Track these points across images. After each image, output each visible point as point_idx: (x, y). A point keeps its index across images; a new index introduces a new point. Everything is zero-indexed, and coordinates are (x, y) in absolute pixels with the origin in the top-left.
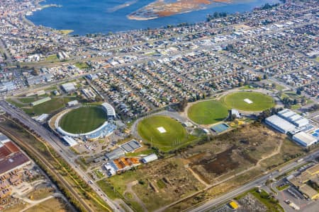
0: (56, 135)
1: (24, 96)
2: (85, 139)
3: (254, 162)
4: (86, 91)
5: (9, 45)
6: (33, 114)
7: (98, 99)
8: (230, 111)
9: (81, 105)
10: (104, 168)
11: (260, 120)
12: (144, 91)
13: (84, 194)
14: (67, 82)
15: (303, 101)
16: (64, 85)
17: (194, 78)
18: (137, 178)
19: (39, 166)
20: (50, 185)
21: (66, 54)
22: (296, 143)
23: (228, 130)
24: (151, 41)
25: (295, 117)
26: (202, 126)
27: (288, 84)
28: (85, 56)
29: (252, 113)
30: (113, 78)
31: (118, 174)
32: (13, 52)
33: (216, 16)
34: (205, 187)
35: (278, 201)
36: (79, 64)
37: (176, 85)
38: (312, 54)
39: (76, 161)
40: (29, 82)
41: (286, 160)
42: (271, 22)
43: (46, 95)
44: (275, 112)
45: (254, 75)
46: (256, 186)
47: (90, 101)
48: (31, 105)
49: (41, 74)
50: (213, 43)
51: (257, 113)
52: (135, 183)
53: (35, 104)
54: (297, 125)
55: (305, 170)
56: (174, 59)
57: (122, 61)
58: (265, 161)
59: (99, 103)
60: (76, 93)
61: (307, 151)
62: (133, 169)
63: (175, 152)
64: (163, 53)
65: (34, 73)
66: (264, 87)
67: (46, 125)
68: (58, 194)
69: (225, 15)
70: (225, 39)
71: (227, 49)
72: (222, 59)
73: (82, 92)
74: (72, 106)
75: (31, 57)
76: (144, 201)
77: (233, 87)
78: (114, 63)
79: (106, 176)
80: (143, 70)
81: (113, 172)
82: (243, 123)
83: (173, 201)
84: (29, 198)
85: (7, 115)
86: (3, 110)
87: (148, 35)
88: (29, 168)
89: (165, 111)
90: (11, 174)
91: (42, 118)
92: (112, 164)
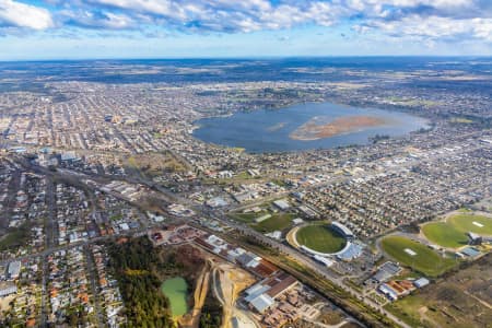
0: (305, 254)
1: (241, 212)
2: (338, 259)
4: (301, 208)
5: (192, 161)
6: (264, 232)
7: (322, 218)
8: (469, 236)
9: (306, 224)
10: (381, 292)
12: (362, 210)
13: (380, 320)
14: (276, 199)
16: (277, 202)
17: (402, 199)
18: (424, 304)
19: (308, 286)
20: (334, 309)
21: (257, 172)
23: (481, 254)
24: (333, 161)
26: (451, 250)
28: (277, 174)
30: (321, 197)
31: (400, 298)
32: (201, 168)
33: (378, 138)
36: (276, 182)
37: (391, 206)
39: (343, 282)
40: (238, 198)
42: (439, 146)
43: (263, 212)
45: (463, 198)
47: (315, 219)
48: (254, 222)
49: (243, 191)
50: (395, 164)
52: (425, 309)
53: (258, 220)
56: (369, 178)
57: (317, 180)
59: (326, 222)
60: (294, 211)
62: (411, 294)
63: (443, 276)
64: (353, 172)
65: (236, 189)
66: (483, 209)
67: (286, 244)
68: (350, 319)
69: (387, 138)
70: (404, 160)
71: (414, 170)
72: (417, 181)
73: (300, 210)
74: (298, 225)
75: (222, 173)
77: (451, 209)
78: (311, 182)
79: (388, 301)
80: (344, 189)
81: (393, 296)
84: (323, 322)
85: (238, 231)
86: (230, 227)
87: (324, 154)
88: (301, 289)
89: (398, 233)
90: (286, 294)
91: (277, 235)
92: (386, 287)
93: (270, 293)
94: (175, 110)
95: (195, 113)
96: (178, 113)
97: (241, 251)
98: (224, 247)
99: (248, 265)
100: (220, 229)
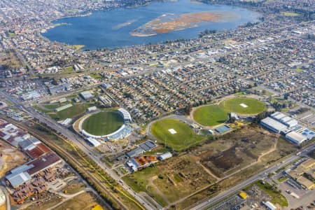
0: (81, 137)
1: (48, 103)
2: (107, 140)
3: (256, 158)
4: (102, 98)
5: (29, 59)
6: (58, 119)
7: (114, 105)
8: (230, 115)
9: (99, 111)
10: (127, 165)
11: (256, 122)
12: (153, 97)
13: (112, 188)
14: (85, 90)
15: (290, 105)
16: (82, 93)
17: (194, 86)
18: (156, 174)
19: (69, 164)
20: (80, 181)
21: (81, 66)
22: (289, 141)
23: (230, 130)
24: (154, 55)
25: (286, 119)
26: (207, 128)
27: (276, 90)
28: (98, 68)
29: (249, 115)
30: (124, 87)
31: (140, 170)
32: (34, 64)
33: (207, 33)
34: (216, 180)
35: (280, 191)
36: (93, 75)
37: (180, 93)
38: (292, 65)
39: (101, 159)
40: (51, 91)
41: (283, 156)
42: (255, 38)
43: (67, 102)
44: (268, 115)
45: (246, 83)
46: (260, 179)
47: (107, 107)
48: (55, 111)
49: (60, 84)
50: (208, 56)
51: (253, 115)
52: (155, 177)
53: (59, 110)
54: (288, 126)
55: (300, 164)
56: (176, 70)
57: (131, 72)
58: (265, 157)
59: (116, 108)
60: (94, 100)
61: (299, 148)
62: (152, 166)
63: (187, 150)
64: (166, 65)
65: (54, 83)
66: (256, 93)
67: (70, 129)
68: (89, 189)
69: (214, 32)
70: (217, 52)
71: (220, 61)
72: (217, 69)
73: (99, 99)
74: (92, 111)
75: (50, 69)
76: (165, 193)
77: (229, 93)
78: (124, 74)
79: (129, 172)
80: (150, 79)
81: (135, 168)
82: (242, 124)
83: (190, 193)
84: (64, 192)
85: (36, 120)
86: (31, 116)
87: (150, 49)
88: (61, 166)
89: (174, 115)
90: (46, 172)
91: (67, 122)
92: (133, 162)
93: (30, 171)
94: (42, 10)
95: (57, 13)
96: (43, 13)
97: (27, 137)
98: (14, 134)
99: (25, 149)
100: (21, 119)
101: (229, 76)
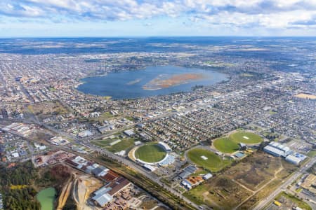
0: (138, 164)
1: (101, 139)
2: (159, 166)
3: (272, 175)
4: (142, 134)
5: (73, 107)
6: (114, 151)
7: (154, 140)
8: (240, 145)
9: (143, 145)
10: (183, 185)
11: (261, 149)
12: (180, 133)
13: (179, 203)
14: (126, 129)
15: (278, 137)
16: (126, 131)
17: (205, 124)
18: (207, 190)
19: (137, 185)
20: (151, 199)
21: (116, 112)
22: (289, 162)
23: (245, 156)
24: (166, 103)
25: (281, 146)
26: (228, 154)
27: (263, 127)
28: (130, 113)
29: (253, 145)
30: (155, 126)
31: (193, 188)
32: (79, 111)
33: (197, 87)
34: (252, 193)
35: (302, 199)
36: (128, 118)
37: (198, 129)
38: (266, 109)
39: (160, 181)
40: (100, 130)
41: (290, 173)
42: (232, 91)
43: (116, 139)
44: (267, 144)
45: (240, 122)
46: (283, 190)
47: (149, 141)
48: (109, 145)
49: (105, 125)
50: (205, 103)
51: (257, 144)
52: (207, 193)
53: (112, 144)
54: (284, 151)
55: (305, 178)
56: (187, 113)
57: (155, 115)
58: (278, 174)
59: (156, 142)
60: (136, 137)
61: (299, 166)
62: (200, 184)
63: (221, 171)
64: (178, 110)
65: (100, 124)
66: (250, 128)
67: (127, 158)
68: (161, 204)
69: (202, 87)
70: (210, 101)
71: (215, 106)
72: (215, 113)
73: (140, 136)
74: (138, 145)
75: (93, 114)
76: (220, 204)
77: (232, 129)
78: (151, 117)
79: (186, 190)
80: (171, 120)
81: (190, 187)
82: (252, 151)
83: (239, 204)
84: (143, 208)
85: (97, 152)
86: (92, 150)
87: (162, 99)
88: (132, 188)
89: (200, 146)
90: (122, 192)
91: (122, 153)
92: (186, 181)
93: (110, 193)
94: (69, 72)
95: (81, 74)
96: (70, 74)
97: (96, 166)
98: (85, 164)
99: (99, 175)
100: (85, 152)
101: (226, 117)
